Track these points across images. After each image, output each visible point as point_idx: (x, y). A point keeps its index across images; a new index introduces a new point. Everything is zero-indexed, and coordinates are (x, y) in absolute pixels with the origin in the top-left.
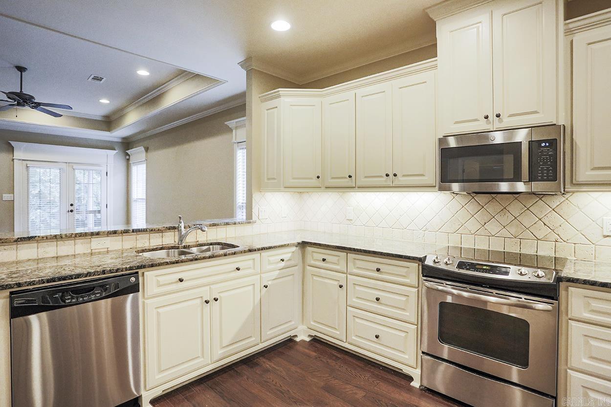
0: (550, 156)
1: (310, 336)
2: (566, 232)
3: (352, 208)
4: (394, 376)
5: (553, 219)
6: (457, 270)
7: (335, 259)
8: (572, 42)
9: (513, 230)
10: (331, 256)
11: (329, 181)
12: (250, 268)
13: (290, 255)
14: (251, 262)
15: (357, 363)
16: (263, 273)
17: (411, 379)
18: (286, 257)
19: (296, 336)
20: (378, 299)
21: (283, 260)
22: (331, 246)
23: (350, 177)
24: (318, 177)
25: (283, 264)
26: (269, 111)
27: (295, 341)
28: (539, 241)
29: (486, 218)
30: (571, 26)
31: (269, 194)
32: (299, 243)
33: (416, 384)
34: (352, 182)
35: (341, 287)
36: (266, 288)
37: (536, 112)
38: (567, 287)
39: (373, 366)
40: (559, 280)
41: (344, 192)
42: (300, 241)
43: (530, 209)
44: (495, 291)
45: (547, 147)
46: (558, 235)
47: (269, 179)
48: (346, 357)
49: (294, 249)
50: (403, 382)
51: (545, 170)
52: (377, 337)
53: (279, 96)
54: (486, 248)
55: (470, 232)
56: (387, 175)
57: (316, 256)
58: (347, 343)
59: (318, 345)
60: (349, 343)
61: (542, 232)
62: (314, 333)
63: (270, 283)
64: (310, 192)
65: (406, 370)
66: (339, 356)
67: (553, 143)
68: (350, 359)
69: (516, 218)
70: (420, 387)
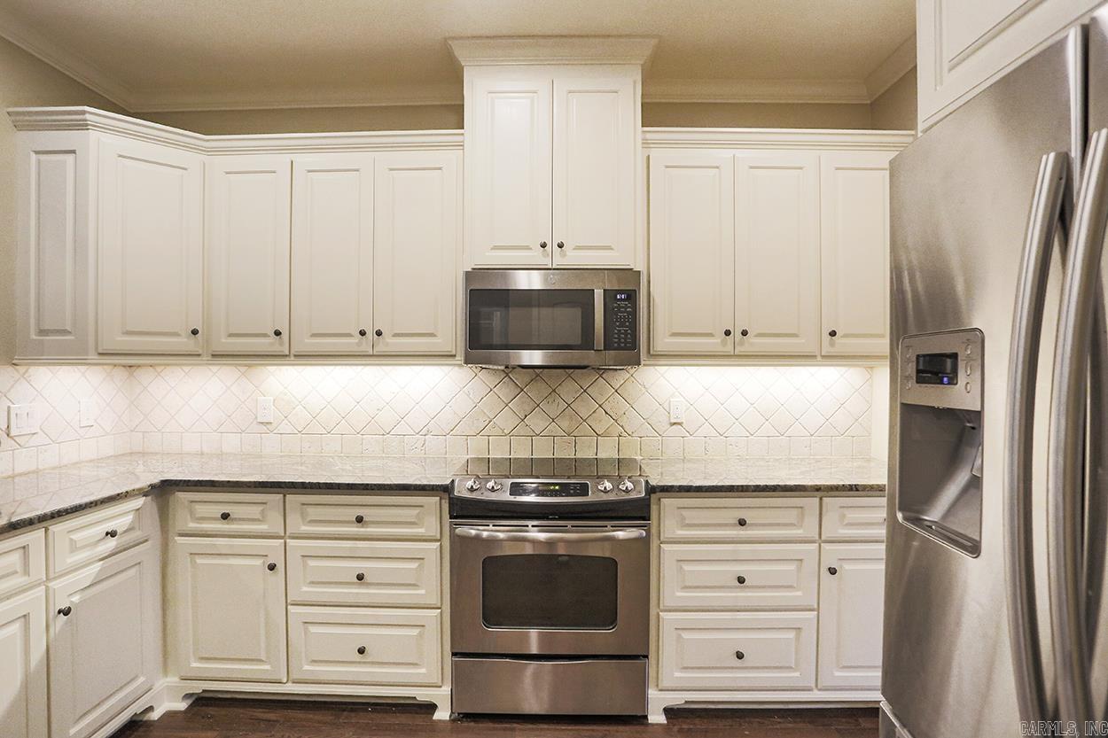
0: (629, 313)
1: (187, 696)
2: (633, 422)
3: (272, 399)
4: (398, 715)
5: (616, 404)
6: (512, 498)
7: (255, 511)
8: (648, 157)
9: (565, 424)
10: (243, 507)
11: (224, 341)
12: (16, 572)
13: (128, 519)
14: (16, 558)
15: (316, 717)
16: (55, 578)
17: (432, 707)
18: (119, 524)
19: (151, 709)
20: (360, 577)
21: (113, 534)
22: (242, 482)
23: (278, 333)
24: (195, 332)
25: (112, 543)
26: (43, 157)
27: (149, 724)
28: (599, 438)
29: (527, 408)
30: (648, 136)
31: (42, 369)
32: (153, 487)
33: (443, 714)
34: (281, 344)
35: (272, 567)
36: (66, 614)
37: (609, 248)
38: (659, 500)
39: (352, 710)
40: (651, 490)
41: (249, 366)
42: (156, 480)
43: (589, 391)
44: (569, 523)
45: (624, 300)
46: (622, 427)
47: (42, 332)
48: (290, 713)
49: (139, 502)
50: (419, 720)
51: (623, 334)
52: (361, 651)
53: (83, 126)
54: (527, 455)
55: (503, 432)
56: (363, 333)
57: (201, 510)
58: (290, 684)
59: (211, 711)
60: (294, 683)
61: (602, 424)
62: (198, 687)
63: (76, 599)
64: (160, 365)
65: (422, 695)
66: (272, 716)
67: (632, 296)
68: (300, 714)
69: (569, 405)
70: (450, 716)
